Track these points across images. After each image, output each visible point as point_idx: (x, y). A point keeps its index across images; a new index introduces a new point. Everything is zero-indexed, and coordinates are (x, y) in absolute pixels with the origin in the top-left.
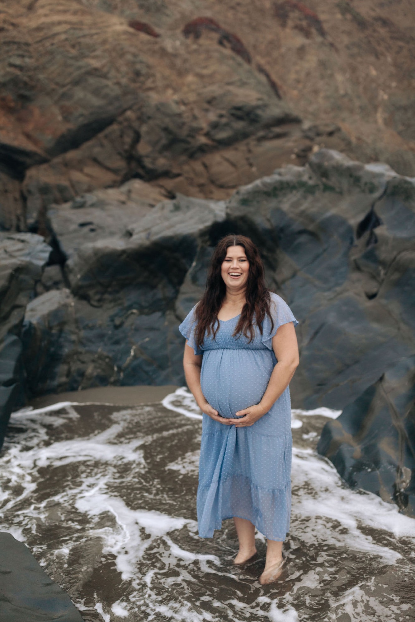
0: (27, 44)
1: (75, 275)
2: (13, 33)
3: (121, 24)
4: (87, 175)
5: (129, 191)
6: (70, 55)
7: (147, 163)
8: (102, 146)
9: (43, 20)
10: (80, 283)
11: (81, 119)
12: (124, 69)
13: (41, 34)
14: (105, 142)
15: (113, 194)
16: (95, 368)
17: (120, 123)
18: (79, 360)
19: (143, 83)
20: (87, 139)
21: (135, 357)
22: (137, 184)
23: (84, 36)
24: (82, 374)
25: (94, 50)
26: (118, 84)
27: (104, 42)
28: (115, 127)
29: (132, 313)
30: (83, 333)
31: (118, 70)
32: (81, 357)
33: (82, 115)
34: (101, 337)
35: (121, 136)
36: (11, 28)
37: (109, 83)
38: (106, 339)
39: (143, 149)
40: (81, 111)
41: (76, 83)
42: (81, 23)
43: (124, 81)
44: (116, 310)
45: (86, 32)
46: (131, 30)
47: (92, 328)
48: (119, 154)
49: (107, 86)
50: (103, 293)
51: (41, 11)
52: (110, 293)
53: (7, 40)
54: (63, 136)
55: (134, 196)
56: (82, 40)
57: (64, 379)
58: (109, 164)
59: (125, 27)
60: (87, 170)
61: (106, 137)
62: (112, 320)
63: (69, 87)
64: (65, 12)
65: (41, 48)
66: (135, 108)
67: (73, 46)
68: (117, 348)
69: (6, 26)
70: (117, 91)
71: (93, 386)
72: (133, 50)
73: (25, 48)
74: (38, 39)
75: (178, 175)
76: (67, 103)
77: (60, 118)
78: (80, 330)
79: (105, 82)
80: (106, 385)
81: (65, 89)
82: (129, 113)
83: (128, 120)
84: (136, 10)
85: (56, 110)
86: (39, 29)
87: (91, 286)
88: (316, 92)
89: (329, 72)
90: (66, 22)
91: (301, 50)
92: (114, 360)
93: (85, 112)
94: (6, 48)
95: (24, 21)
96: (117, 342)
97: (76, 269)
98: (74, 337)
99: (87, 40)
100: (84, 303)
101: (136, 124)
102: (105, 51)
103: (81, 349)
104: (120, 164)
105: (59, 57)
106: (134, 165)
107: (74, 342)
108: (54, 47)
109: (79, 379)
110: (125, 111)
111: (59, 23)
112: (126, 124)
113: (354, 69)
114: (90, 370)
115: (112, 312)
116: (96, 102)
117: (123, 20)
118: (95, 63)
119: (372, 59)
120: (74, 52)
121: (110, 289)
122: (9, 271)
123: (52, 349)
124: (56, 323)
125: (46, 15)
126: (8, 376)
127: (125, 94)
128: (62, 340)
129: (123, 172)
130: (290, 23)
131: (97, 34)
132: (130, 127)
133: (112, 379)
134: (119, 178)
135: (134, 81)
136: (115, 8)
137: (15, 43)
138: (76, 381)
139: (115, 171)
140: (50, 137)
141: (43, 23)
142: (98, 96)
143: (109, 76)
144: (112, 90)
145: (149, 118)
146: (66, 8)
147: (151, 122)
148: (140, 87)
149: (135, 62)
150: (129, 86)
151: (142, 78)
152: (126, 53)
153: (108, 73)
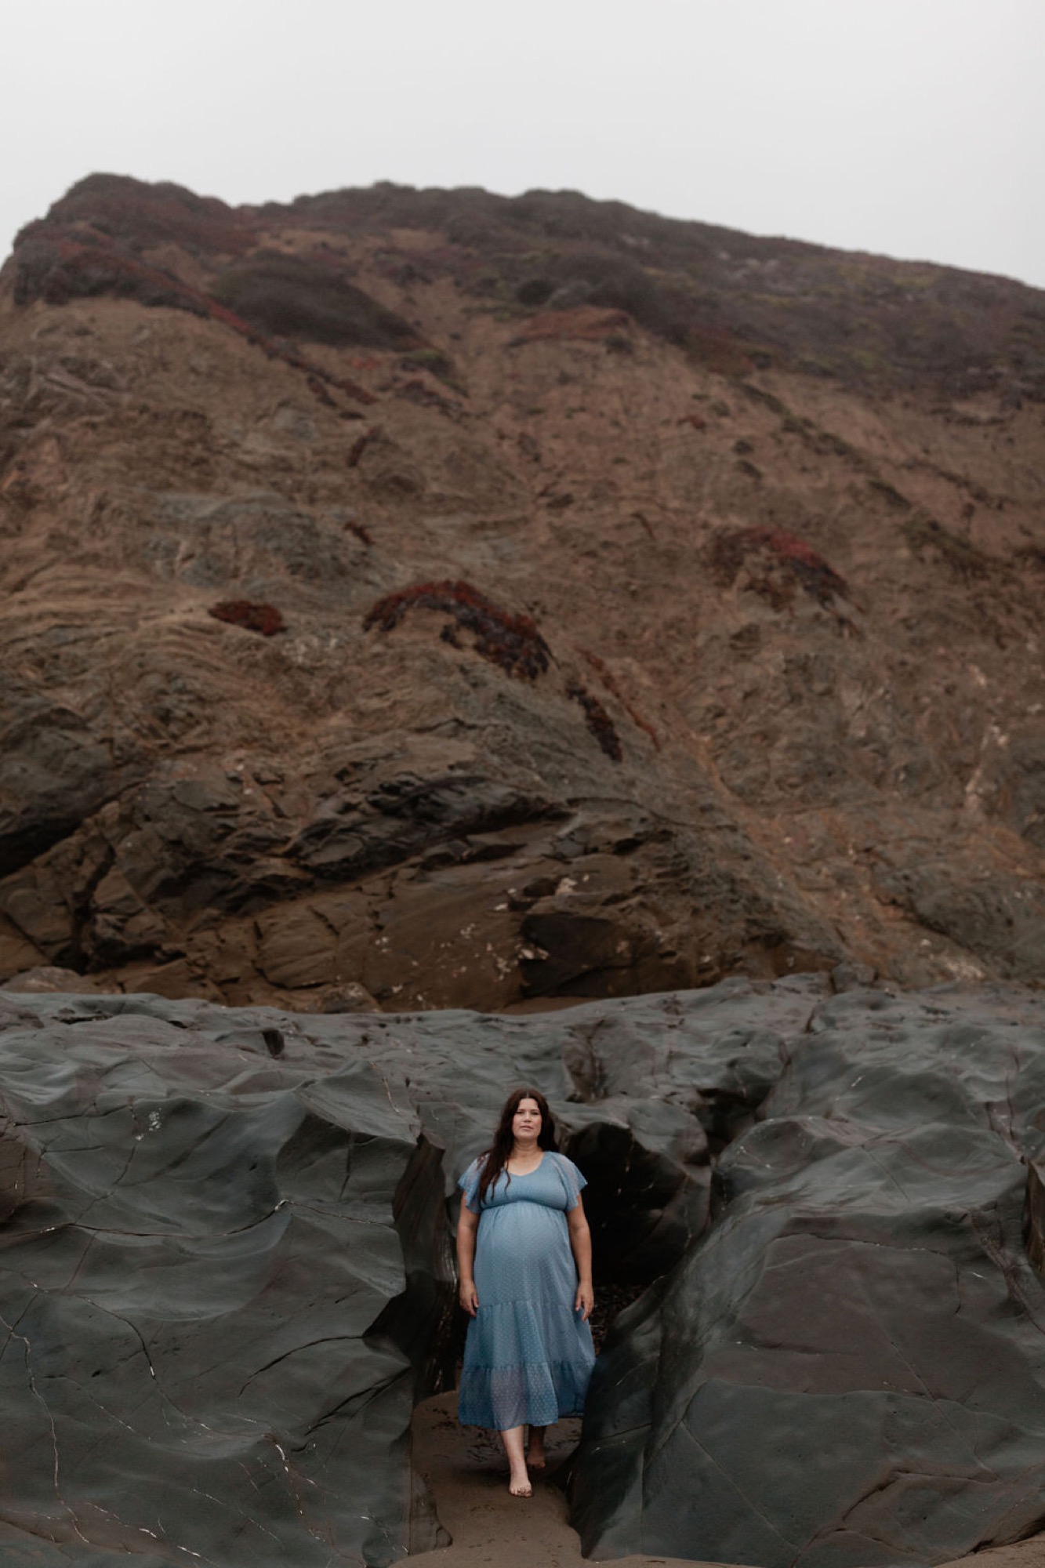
3: (193, 610)
6: (20, 684)
7: (104, 926)
8: (34, 883)
12: (135, 707)
14: (44, 876)
17: (87, 831)
19: (176, 737)
23: (76, 642)
25: (84, 671)
26: (109, 741)
27: (114, 651)
28: (72, 841)
31: (118, 712)
35: (79, 862)
37: (87, 741)
39: (107, 891)
40: (6, 803)
41: (13, 743)
43: (125, 734)
45: (86, 631)
48: (63, 903)
49: (80, 747)
51: (29, 594)
58: (34, 927)
61: (49, 863)
66: (126, 795)
67: (38, 665)
70: (104, 755)
75: (178, 955)
79: (77, 737)
82: (109, 809)
83: (102, 823)
88: (768, 737)
89: (819, 687)
91: (746, 640)
93: (16, 808)
99: (81, 649)
101: (113, 834)
102: (103, 671)
110: (105, 803)
112: (95, 832)
113: (908, 675)
119: (984, 647)
120: (34, 676)
127: (119, 764)
130: (742, 577)
131: (107, 635)
132: (101, 839)
142: (54, 770)
143: (91, 725)
144: (88, 755)
145: (147, 818)
146: (89, 584)
147: (147, 827)
148: (165, 746)
149: (164, 692)
150: (133, 745)
151: (174, 728)
152: (148, 673)
153: (89, 719)
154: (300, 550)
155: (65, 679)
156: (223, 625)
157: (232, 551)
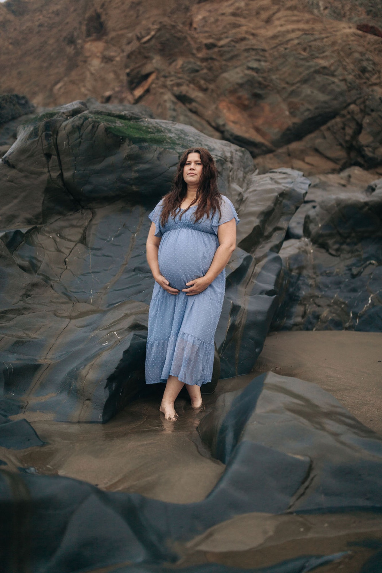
0: (264, 50)
1: (316, 225)
2: (252, 41)
3: (350, 28)
4: (308, 163)
5: (350, 176)
6: (302, 57)
7: (368, 152)
8: (324, 137)
9: (279, 29)
10: (321, 232)
11: (306, 114)
12: (351, 66)
13: (277, 41)
14: (327, 134)
15: (333, 178)
16: (330, 312)
17: (344, 116)
18: (315, 303)
19: (368, 79)
20: (311, 132)
21: (372, 304)
22: (357, 171)
23: (315, 40)
24: (317, 317)
25: (324, 52)
26: (345, 80)
27: (334, 43)
28: (338, 119)
29: (371, 264)
30: (319, 279)
31: (345, 68)
32: (317, 301)
33: (308, 110)
34: (338, 284)
35: (344, 129)
36: (251, 37)
37: (336, 80)
38: (342, 286)
39: (364, 139)
40: (307, 106)
41: (305, 81)
42: (313, 29)
43: (350, 77)
44: (353, 260)
45: (317, 36)
46: (360, 32)
47: (329, 275)
48: (341, 144)
49: (333, 83)
50: (342, 244)
51: (277, 23)
52: (348, 244)
53: (247, 47)
54: (288, 129)
55: (353, 180)
56: (313, 43)
57: (299, 319)
58: (329, 154)
59: (354, 30)
60: (308, 159)
61: (329, 129)
62: (350, 270)
63: (298, 85)
64: (298, 21)
65: (276, 53)
66: (358, 102)
67: (305, 50)
68: (353, 295)
69: (247, 36)
70: (343, 86)
71: (327, 328)
72: (360, 49)
73: (261, 53)
74: (273, 46)
76: (295, 100)
77: (287, 113)
78: (317, 276)
79: (331, 79)
80: (341, 330)
81: (294, 88)
82: (352, 107)
83: (352, 113)
84: (364, 16)
85: (284, 106)
86: (274, 37)
87: (331, 235)
90: (299, 30)
92: (349, 306)
93: (311, 107)
94: (246, 54)
95: (262, 32)
96: (354, 290)
97: (318, 219)
98: (311, 282)
99: (318, 43)
100: (323, 251)
101: (358, 117)
102: (333, 52)
103: (317, 293)
104: (340, 153)
105: (291, 60)
106: (353, 154)
107: (311, 286)
108: (287, 51)
109: (315, 321)
110: (349, 104)
111: (293, 31)
112: (349, 116)
114: (325, 313)
115: (349, 262)
116: (322, 97)
117: (351, 25)
118: (323, 63)
120: (305, 54)
121: (348, 240)
122: (276, 194)
123: (291, 290)
124: (296, 266)
125: (281, 25)
126: (270, 287)
127: (350, 89)
128: (300, 282)
129: (342, 162)
131: (327, 37)
132: (353, 119)
133: (347, 325)
134: (338, 167)
135: (360, 77)
136: (344, 16)
137: (253, 49)
138: (311, 323)
139: (334, 160)
140: (276, 130)
141: (279, 32)
142: (323, 92)
143: (336, 73)
144: (338, 86)
145: (372, 110)
146: (300, 18)
147: (374, 114)
148: (365, 83)
149: (362, 60)
150: (355, 82)
151: (367, 75)
152: (353, 52)
153: (335, 71)
154: (370, 4)
155: (317, 55)
156: (366, 34)
157: (340, 6)
